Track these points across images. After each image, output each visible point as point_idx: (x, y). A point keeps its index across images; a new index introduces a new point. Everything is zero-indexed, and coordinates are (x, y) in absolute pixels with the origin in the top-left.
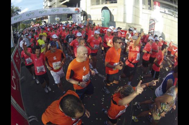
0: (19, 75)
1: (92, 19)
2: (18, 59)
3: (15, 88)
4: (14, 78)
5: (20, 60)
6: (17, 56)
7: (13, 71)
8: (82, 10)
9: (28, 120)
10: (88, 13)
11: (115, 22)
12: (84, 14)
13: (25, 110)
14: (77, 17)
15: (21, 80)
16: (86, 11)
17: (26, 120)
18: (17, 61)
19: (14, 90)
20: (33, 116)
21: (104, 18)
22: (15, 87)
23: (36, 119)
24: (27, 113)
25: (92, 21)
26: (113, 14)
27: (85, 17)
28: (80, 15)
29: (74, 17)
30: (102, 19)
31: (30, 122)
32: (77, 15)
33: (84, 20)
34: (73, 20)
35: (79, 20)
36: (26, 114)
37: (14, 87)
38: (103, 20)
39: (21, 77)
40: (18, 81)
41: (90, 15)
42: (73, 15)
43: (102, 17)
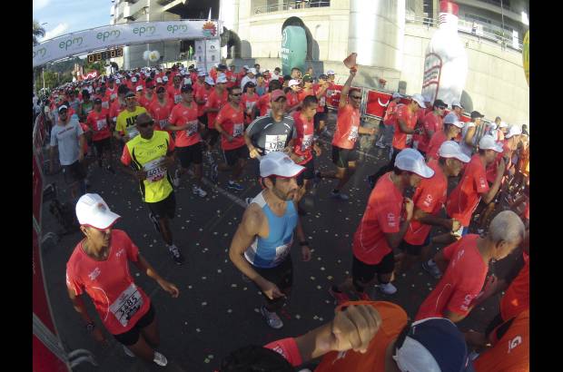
0: (38, 228)
1: (254, 56)
5: (40, 180)
8: (225, 29)
9: (68, 364)
10: (242, 37)
11: (322, 62)
12: (232, 40)
13: (57, 333)
14: (208, 48)
15: (44, 243)
16: (236, 32)
17: (62, 363)
20: (83, 351)
21: (287, 51)
23: (90, 358)
24: (63, 343)
25: (254, 60)
26: (316, 40)
27: (233, 48)
28: (217, 44)
29: (200, 48)
30: (283, 53)
31: (72, 368)
32: (210, 43)
33: (229, 57)
34: (198, 58)
35: (213, 57)
36: (60, 345)
38: (285, 57)
39: (43, 235)
41: (248, 43)
42: (197, 43)
43: (283, 47)
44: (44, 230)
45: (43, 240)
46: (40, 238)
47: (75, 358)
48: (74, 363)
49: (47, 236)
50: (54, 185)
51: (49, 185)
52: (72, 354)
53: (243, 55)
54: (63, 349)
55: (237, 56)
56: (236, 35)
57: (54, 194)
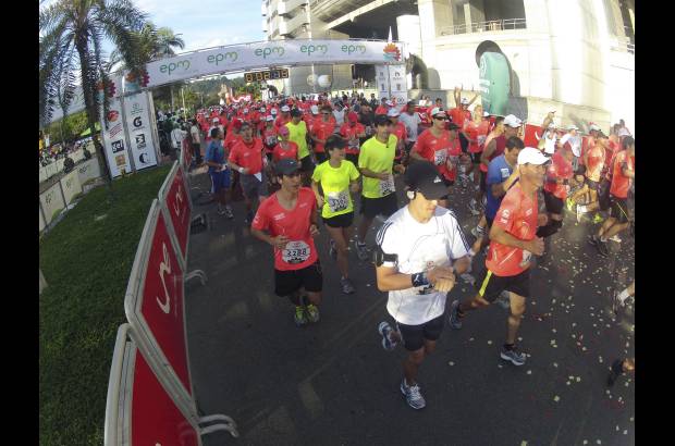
0: (183, 262)
1: (443, 87)
3: (166, 309)
4: (165, 272)
5: (188, 209)
6: (178, 195)
7: (164, 246)
8: (410, 54)
9: (197, 429)
10: (429, 63)
11: (524, 99)
12: (417, 67)
13: (192, 390)
14: (392, 75)
15: (189, 281)
17: (190, 427)
18: (178, 213)
19: (164, 314)
21: (488, 83)
22: (168, 303)
23: (231, 428)
24: (197, 402)
26: (516, 70)
27: (418, 76)
28: (402, 70)
29: (382, 74)
30: (482, 85)
31: (203, 437)
32: (393, 69)
33: (414, 87)
34: (380, 88)
35: (399, 86)
36: (194, 407)
37: (164, 303)
38: (486, 90)
39: (188, 272)
40: (179, 283)
41: (436, 72)
42: (378, 70)
43: (481, 78)
44: (190, 267)
45: (186, 277)
46: (184, 275)
47: (206, 424)
48: (206, 430)
49: (194, 273)
50: (204, 216)
51: (196, 217)
52: (207, 419)
53: (431, 85)
54: (195, 411)
55: (424, 86)
56: (421, 61)
57: (205, 226)
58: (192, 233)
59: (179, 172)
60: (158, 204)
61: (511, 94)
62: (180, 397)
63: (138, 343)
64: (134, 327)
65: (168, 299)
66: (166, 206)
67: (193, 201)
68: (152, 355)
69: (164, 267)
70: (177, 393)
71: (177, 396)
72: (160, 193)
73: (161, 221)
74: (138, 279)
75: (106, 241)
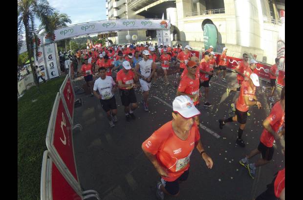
0: (72, 121)
1: (187, 40)
2: (70, 95)
3: (64, 143)
4: (63, 126)
5: (73, 96)
6: (68, 90)
7: (63, 114)
8: (171, 25)
9: (82, 197)
10: (180, 29)
11: (224, 45)
12: (175, 31)
13: (78, 179)
14: (164, 34)
15: (74, 129)
17: (78, 196)
18: (68, 98)
19: (64, 145)
20: (92, 191)
21: (207, 38)
22: (65, 140)
23: (97, 196)
24: (81, 184)
25: (188, 42)
26: (220, 32)
27: (176, 35)
28: (168, 32)
29: (159, 34)
30: (205, 39)
32: (165, 32)
33: (174, 40)
34: (159, 40)
35: (167, 39)
36: (79, 187)
37: (64, 140)
38: (206, 41)
39: (74, 125)
40: (70, 130)
41: (184, 34)
42: (158, 32)
43: (204, 35)
44: (75, 123)
45: (73, 128)
46: (72, 126)
47: (86, 195)
48: (86, 197)
49: (76, 126)
50: (80, 99)
51: (78, 99)
52: (85, 192)
53: (181, 39)
54: (80, 189)
55: (179, 40)
56: (177, 28)
57: (81, 104)
58: (75, 107)
59: (69, 80)
60: (59, 94)
61: (218, 42)
62: (73, 182)
63: (53, 159)
64: (50, 152)
65: (65, 138)
66: (63, 95)
67: (75, 92)
68: (59, 164)
69: (63, 123)
70: (72, 181)
71: (72, 182)
72: (60, 90)
73: (61, 103)
74: (52, 130)
75: (37, 112)
